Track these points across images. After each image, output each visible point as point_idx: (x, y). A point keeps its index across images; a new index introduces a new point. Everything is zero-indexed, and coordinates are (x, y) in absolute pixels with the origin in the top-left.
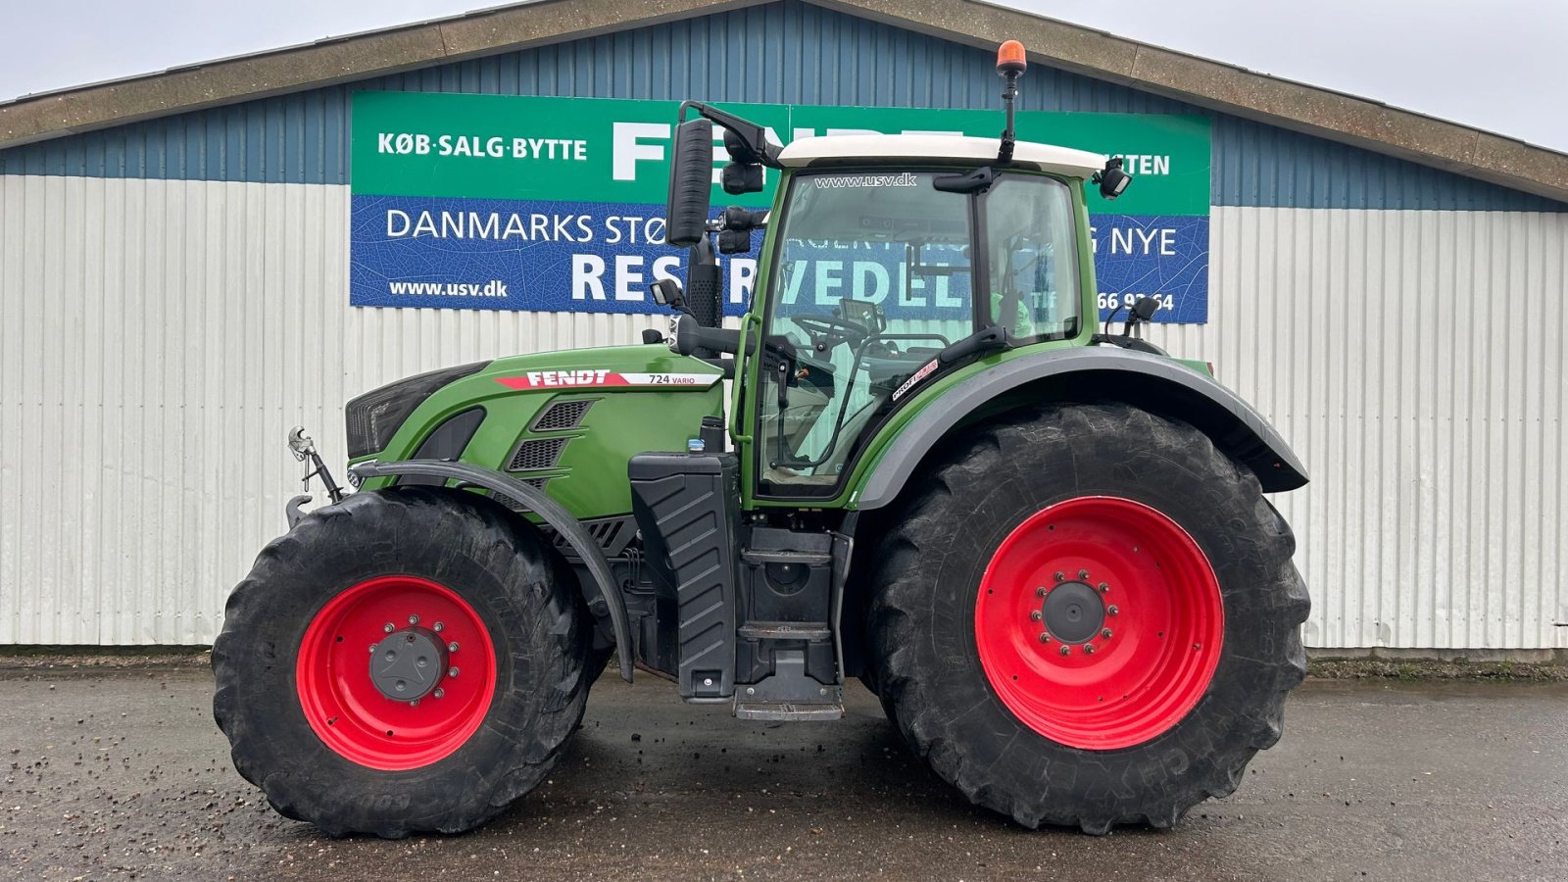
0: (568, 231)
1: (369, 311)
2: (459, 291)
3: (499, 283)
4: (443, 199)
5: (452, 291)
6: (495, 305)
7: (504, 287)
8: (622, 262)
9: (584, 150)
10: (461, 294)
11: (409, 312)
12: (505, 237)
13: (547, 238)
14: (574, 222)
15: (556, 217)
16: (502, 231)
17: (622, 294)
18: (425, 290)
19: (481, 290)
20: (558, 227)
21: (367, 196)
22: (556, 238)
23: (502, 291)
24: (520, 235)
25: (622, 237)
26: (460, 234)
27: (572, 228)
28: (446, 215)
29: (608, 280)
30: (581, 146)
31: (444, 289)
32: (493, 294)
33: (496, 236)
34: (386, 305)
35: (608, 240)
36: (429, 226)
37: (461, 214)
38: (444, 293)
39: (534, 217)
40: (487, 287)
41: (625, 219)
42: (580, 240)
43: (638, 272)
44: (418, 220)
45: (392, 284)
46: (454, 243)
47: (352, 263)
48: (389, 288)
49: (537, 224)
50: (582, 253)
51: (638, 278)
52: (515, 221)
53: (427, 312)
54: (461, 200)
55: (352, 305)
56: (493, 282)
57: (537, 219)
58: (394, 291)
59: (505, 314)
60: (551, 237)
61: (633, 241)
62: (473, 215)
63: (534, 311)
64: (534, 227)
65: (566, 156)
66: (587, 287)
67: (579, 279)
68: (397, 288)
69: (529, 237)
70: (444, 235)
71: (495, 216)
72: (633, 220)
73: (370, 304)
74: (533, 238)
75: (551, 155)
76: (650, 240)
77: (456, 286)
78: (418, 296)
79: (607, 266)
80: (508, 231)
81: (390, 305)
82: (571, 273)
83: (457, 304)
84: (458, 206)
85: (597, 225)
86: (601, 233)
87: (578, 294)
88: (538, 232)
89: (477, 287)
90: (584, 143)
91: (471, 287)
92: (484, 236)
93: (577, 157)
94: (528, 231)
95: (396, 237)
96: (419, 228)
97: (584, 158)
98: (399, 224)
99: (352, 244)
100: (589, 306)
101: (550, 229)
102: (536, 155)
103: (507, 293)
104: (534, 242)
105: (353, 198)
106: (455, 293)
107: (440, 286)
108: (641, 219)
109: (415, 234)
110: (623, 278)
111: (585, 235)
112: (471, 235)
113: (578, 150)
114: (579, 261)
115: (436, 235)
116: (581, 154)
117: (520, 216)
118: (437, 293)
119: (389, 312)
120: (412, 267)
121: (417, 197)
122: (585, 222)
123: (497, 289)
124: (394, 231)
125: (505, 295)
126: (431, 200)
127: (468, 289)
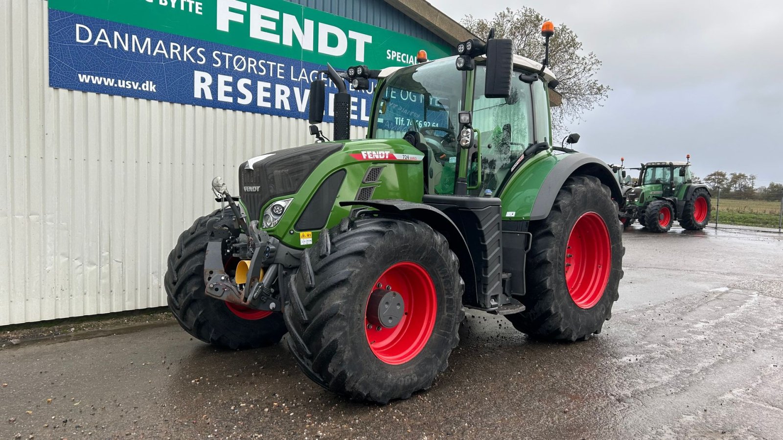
0: (192, 56)
1: (63, 92)
2: (126, 85)
3: (151, 83)
4: (115, 23)
5: (122, 85)
6: (149, 96)
7: (155, 86)
8: (222, 79)
9: (201, 8)
10: (127, 87)
11: (92, 95)
12: (155, 54)
13: (180, 59)
14: (195, 51)
15: (185, 46)
16: (152, 51)
17: (222, 98)
18: (103, 81)
19: (140, 86)
20: (186, 53)
21: (60, 12)
22: (185, 60)
23: (153, 88)
24: (164, 54)
25: (222, 64)
26: (126, 48)
27: (193, 54)
28: (116, 34)
29: (214, 88)
30: (199, 6)
31: (116, 82)
32: (147, 89)
33: (149, 53)
34: (76, 89)
35: (214, 65)
36: (105, 39)
37: (127, 35)
38: (116, 85)
39: (172, 44)
40: (143, 85)
41: (223, 53)
42: (198, 62)
43: (229, 85)
44: (98, 34)
45: (80, 75)
46: (122, 53)
47: (50, 57)
48: (78, 77)
49: (174, 49)
50: (200, 71)
51: (229, 89)
52: (161, 45)
53: (104, 97)
54: (127, 26)
55: (50, 86)
56: (147, 82)
57: (174, 46)
58: (82, 80)
59: (155, 103)
60: (182, 58)
61: (227, 67)
62: (134, 37)
63: (172, 102)
64: (172, 51)
65: (191, 10)
66: (202, 90)
67: (198, 86)
68: (83, 78)
69: (169, 56)
70: (116, 47)
71: (148, 40)
72: (227, 55)
73: (63, 87)
74: (172, 57)
75: (182, 8)
76: (236, 68)
77: (124, 82)
78: (99, 85)
79: (213, 80)
80: (156, 51)
81: (78, 89)
82: (193, 81)
83: (125, 93)
84: (124, 30)
85: (208, 54)
86: (210, 60)
87: (197, 95)
88: (174, 54)
89: (137, 84)
90: (201, 4)
91: (133, 83)
92: (142, 51)
93: (197, 12)
94: (169, 53)
95: (82, 44)
96: (98, 40)
97: (201, 13)
98: (84, 36)
99: (50, 43)
100: (203, 102)
101: (181, 53)
102: (173, 6)
103: (156, 89)
104: (172, 60)
105: (50, 11)
106: (124, 86)
107: (113, 80)
108: (231, 55)
109: (96, 43)
110: (222, 88)
111: (201, 60)
112: (134, 50)
113: (197, 8)
114: (198, 75)
115: (110, 46)
116: (199, 10)
117: (164, 43)
118: (111, 84)
119: (78, 94)
120: (94, 65)
121: (97, 19)
122: (201, 52)
123: (149, 86)
124: (80, 39)
125: (155, 91)
126: (107, 23)
127: (132, 84)
